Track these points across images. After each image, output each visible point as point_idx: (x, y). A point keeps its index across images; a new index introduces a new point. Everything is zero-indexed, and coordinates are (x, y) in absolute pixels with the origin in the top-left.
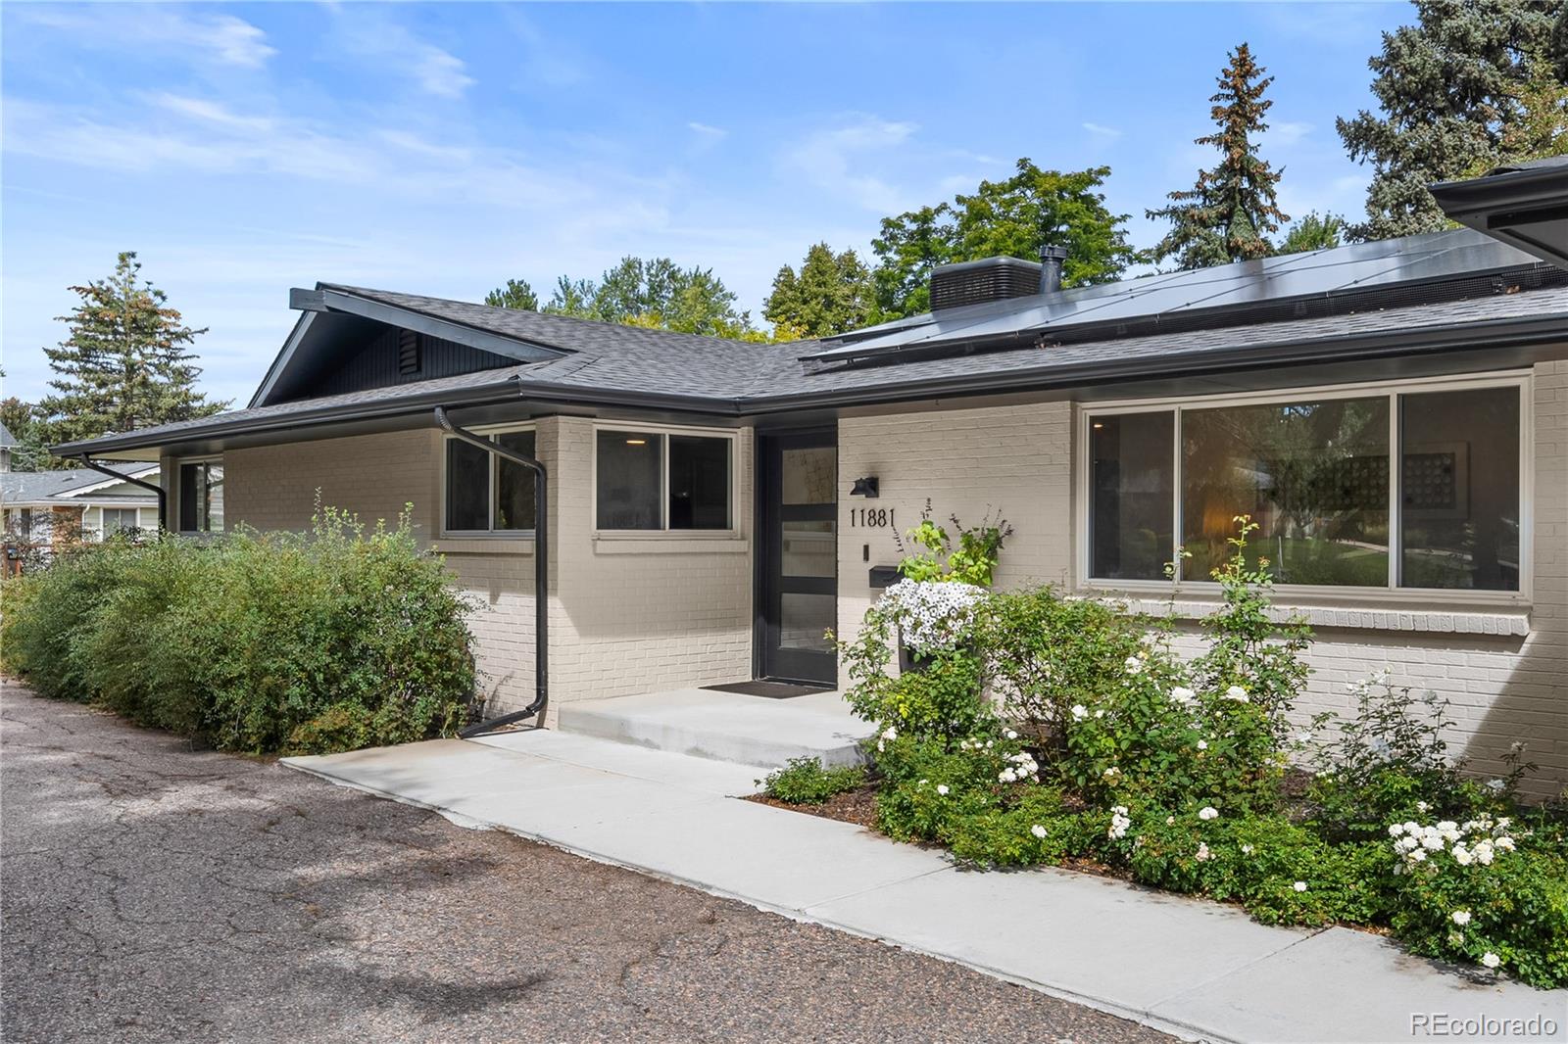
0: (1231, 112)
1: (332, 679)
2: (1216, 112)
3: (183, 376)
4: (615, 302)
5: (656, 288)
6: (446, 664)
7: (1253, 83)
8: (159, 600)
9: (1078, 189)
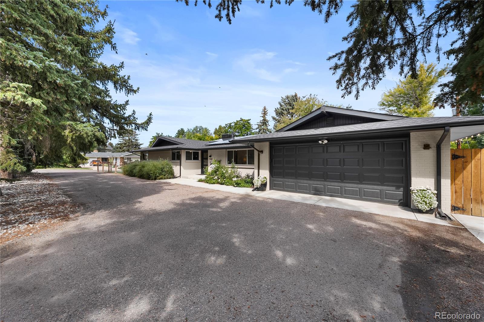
0: (264, 114)
1: (161, 173)
2: (262, 114)
3: (137, 140)
4: (195, 131)
5: (200, 130)
6: (171, 172)
7: (266, 110)
8: (143, 167)
9: (248, 122)
